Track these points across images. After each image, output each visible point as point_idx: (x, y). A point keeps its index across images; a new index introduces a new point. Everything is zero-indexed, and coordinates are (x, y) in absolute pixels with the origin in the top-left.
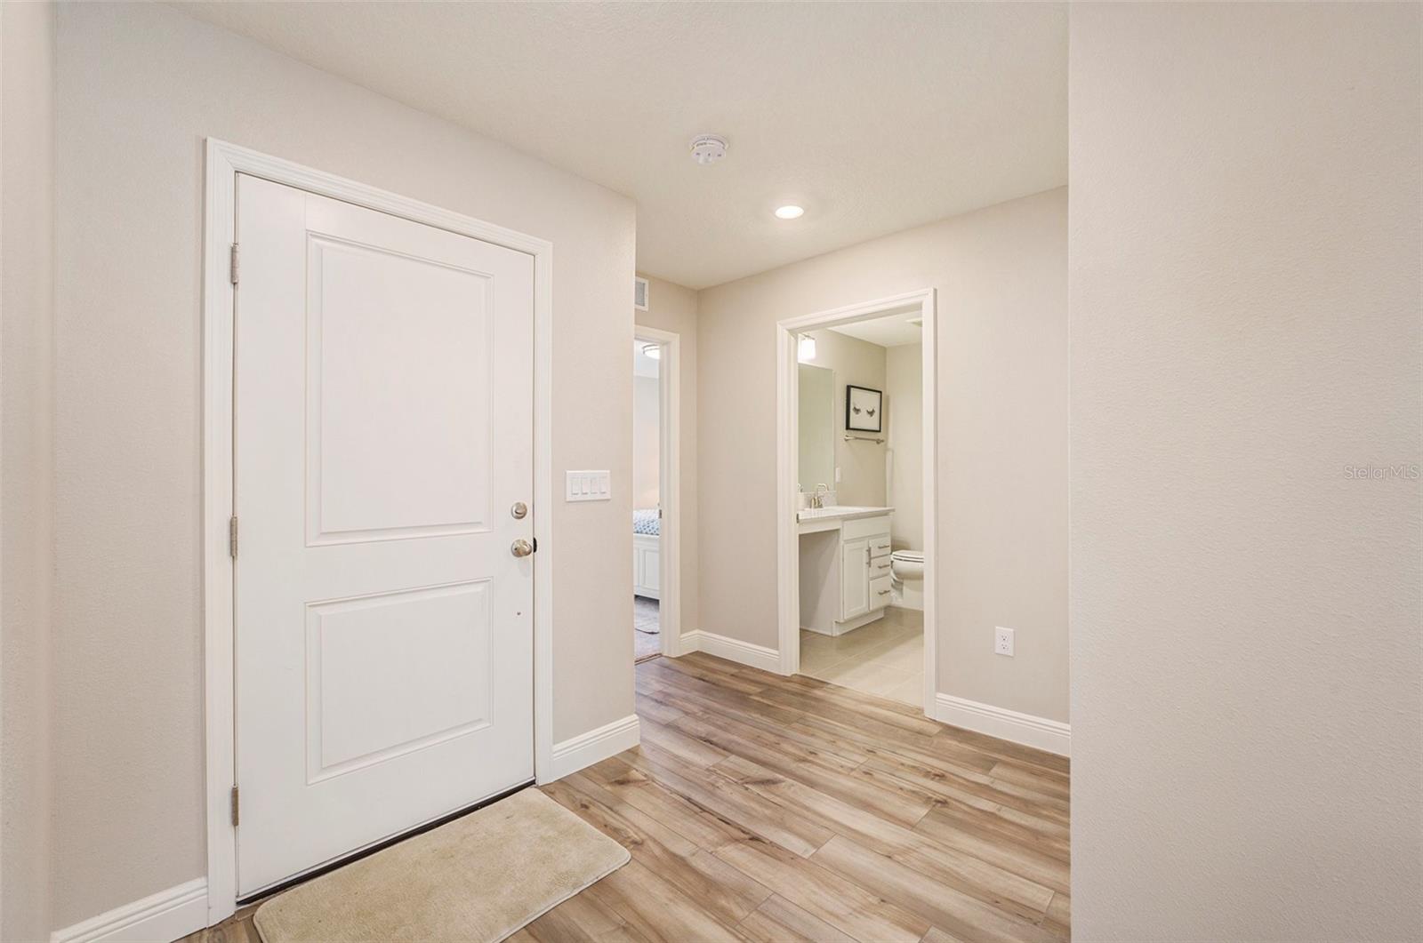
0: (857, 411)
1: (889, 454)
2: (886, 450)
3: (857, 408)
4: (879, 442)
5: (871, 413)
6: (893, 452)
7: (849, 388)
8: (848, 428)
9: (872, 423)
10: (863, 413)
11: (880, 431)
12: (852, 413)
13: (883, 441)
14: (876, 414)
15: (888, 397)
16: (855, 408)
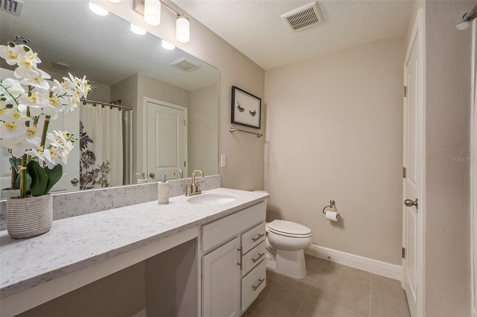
0: (242, 110)
1: (266, 145)
2: (264, 142)
3: (241, 107)
4: (259, 136)
5: (253, 114)
6: (269, 143)
7: (234, 88)
8: (233, 121)
9: (254, 121)
10: (246, 113)
11: (259, 128)
12: (236, 110)
13: (262, 135)
14: (257, 115)
15: (265, 106)
16: (239, 107)
